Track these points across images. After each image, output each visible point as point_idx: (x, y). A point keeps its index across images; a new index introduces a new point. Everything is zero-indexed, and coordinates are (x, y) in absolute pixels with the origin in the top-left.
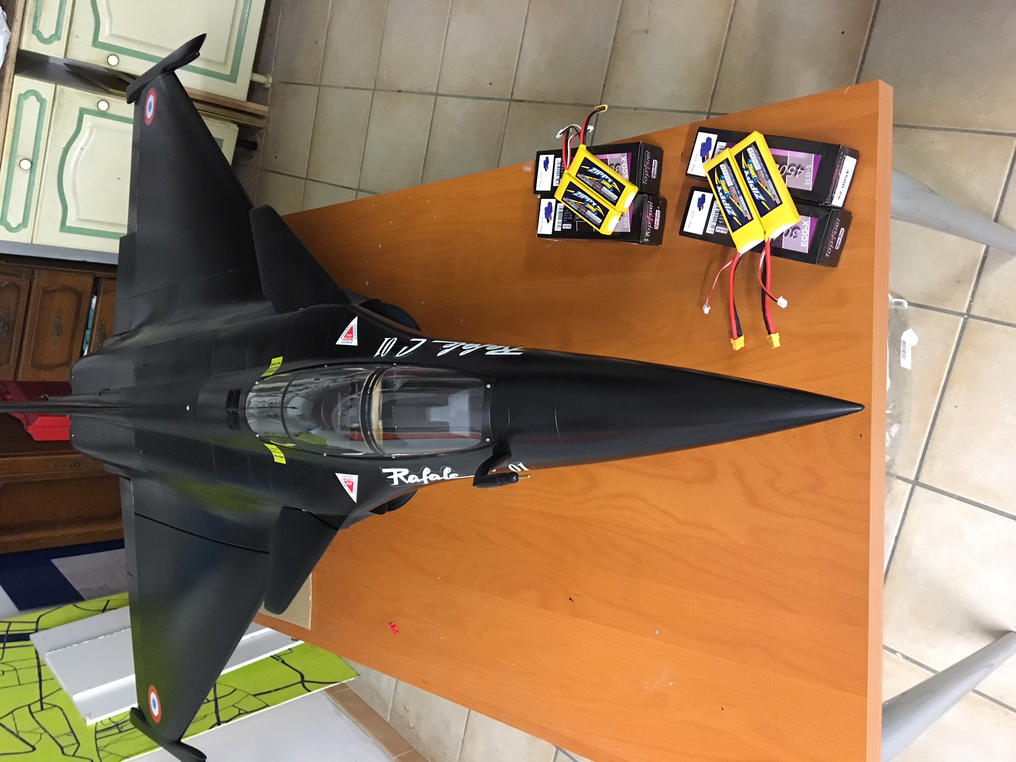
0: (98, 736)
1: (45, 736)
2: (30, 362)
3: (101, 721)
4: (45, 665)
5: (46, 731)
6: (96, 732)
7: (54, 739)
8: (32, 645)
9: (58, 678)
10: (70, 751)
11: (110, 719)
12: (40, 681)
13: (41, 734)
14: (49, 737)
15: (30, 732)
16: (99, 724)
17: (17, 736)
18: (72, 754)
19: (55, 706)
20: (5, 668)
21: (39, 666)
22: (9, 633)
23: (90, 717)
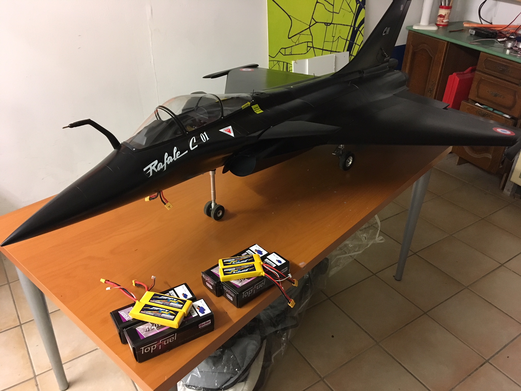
0: (285, 64)
1: (294, 44)
2: (483, 78)
3: (292, 67)
4: (331, 53)
5: (296, 45)
6: (287, 63)
7: (291, 47)
8: (343, 51)
9: (321, 56)
10: (283, 51)
11: (292, 70)
12: (323, 50)
13: (295, 43)
14: (293, 45)
15: (298, 38)
16: (291, 66)
17: (298, 34)
18: (280, 51)
19: (307, 52)
20: (335, 38)
21: (331, 51)
22: (354, 44)
23: (295, 63)
